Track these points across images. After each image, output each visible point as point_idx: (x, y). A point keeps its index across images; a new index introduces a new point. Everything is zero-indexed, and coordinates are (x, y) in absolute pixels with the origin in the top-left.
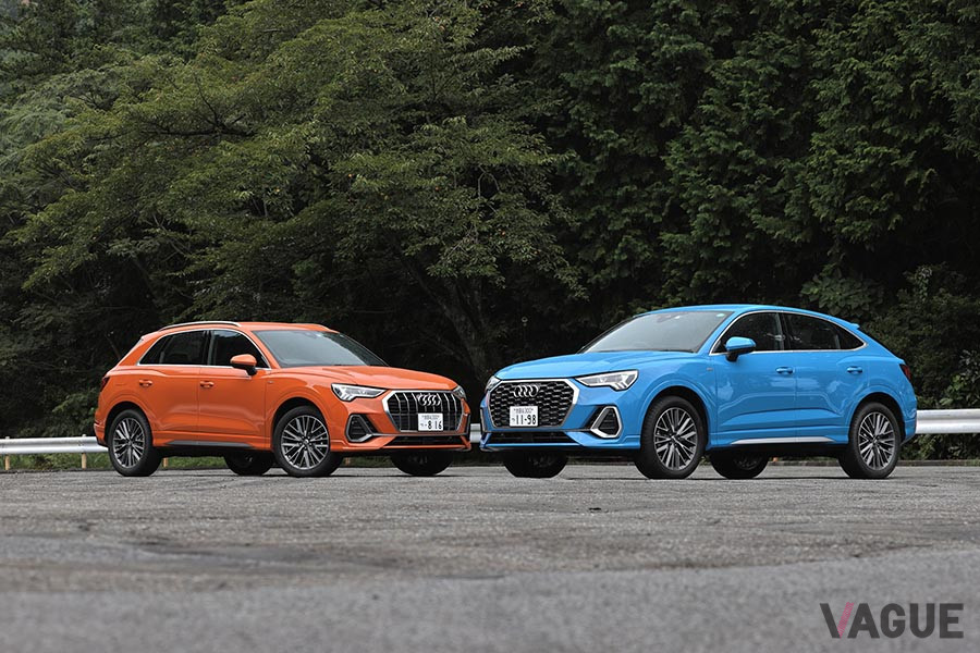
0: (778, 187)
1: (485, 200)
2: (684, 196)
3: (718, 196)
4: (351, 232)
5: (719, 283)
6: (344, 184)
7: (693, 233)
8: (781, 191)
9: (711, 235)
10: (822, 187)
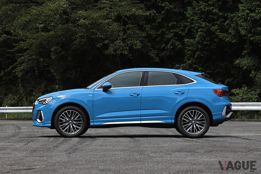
0: (226, 23)
1: (124, 27)
2: (193, 26)
3: (205, 26)
4: (77, 39)
5: (205, 56)
6: (75, 21)
7: (196, 39)
8: (227, 24)
9: (203, 40)
10: (243, 23)
